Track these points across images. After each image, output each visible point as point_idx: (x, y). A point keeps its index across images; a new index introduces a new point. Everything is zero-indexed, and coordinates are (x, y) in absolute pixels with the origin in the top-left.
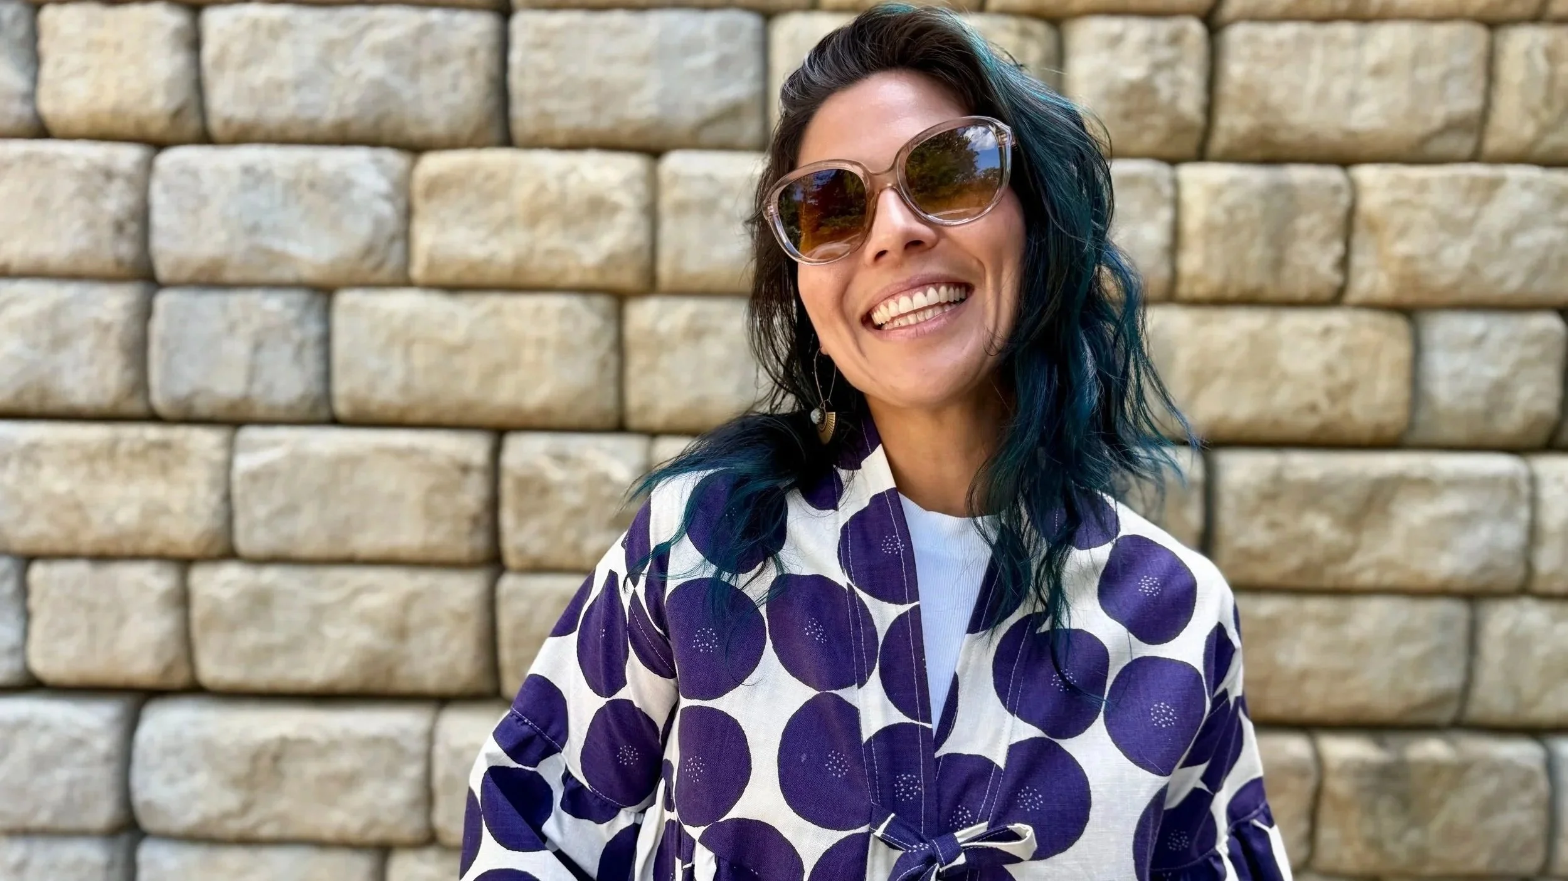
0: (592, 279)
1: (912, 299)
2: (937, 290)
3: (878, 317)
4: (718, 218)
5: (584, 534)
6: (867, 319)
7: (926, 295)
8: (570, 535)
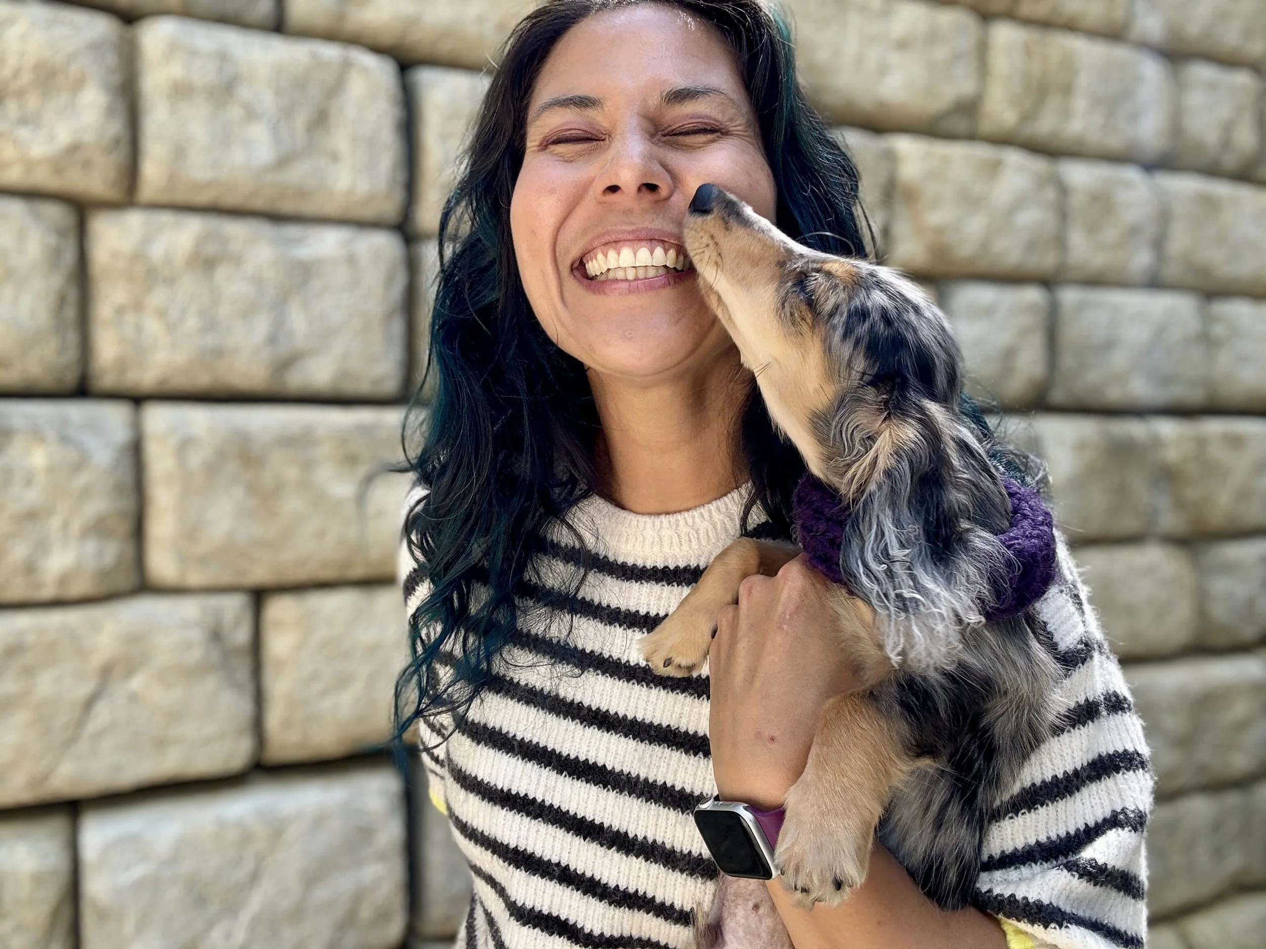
0: (43, 179)
1: (635, 254)
2: (666, 251)
3: (594, 267)
4: (235, 112)
5: (42, 547)
6: (579, 267)
7: (652, 253)
8: (19, 551)
